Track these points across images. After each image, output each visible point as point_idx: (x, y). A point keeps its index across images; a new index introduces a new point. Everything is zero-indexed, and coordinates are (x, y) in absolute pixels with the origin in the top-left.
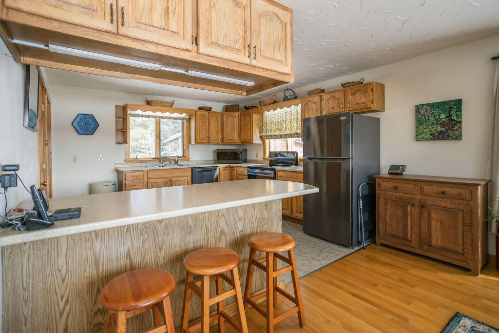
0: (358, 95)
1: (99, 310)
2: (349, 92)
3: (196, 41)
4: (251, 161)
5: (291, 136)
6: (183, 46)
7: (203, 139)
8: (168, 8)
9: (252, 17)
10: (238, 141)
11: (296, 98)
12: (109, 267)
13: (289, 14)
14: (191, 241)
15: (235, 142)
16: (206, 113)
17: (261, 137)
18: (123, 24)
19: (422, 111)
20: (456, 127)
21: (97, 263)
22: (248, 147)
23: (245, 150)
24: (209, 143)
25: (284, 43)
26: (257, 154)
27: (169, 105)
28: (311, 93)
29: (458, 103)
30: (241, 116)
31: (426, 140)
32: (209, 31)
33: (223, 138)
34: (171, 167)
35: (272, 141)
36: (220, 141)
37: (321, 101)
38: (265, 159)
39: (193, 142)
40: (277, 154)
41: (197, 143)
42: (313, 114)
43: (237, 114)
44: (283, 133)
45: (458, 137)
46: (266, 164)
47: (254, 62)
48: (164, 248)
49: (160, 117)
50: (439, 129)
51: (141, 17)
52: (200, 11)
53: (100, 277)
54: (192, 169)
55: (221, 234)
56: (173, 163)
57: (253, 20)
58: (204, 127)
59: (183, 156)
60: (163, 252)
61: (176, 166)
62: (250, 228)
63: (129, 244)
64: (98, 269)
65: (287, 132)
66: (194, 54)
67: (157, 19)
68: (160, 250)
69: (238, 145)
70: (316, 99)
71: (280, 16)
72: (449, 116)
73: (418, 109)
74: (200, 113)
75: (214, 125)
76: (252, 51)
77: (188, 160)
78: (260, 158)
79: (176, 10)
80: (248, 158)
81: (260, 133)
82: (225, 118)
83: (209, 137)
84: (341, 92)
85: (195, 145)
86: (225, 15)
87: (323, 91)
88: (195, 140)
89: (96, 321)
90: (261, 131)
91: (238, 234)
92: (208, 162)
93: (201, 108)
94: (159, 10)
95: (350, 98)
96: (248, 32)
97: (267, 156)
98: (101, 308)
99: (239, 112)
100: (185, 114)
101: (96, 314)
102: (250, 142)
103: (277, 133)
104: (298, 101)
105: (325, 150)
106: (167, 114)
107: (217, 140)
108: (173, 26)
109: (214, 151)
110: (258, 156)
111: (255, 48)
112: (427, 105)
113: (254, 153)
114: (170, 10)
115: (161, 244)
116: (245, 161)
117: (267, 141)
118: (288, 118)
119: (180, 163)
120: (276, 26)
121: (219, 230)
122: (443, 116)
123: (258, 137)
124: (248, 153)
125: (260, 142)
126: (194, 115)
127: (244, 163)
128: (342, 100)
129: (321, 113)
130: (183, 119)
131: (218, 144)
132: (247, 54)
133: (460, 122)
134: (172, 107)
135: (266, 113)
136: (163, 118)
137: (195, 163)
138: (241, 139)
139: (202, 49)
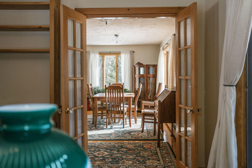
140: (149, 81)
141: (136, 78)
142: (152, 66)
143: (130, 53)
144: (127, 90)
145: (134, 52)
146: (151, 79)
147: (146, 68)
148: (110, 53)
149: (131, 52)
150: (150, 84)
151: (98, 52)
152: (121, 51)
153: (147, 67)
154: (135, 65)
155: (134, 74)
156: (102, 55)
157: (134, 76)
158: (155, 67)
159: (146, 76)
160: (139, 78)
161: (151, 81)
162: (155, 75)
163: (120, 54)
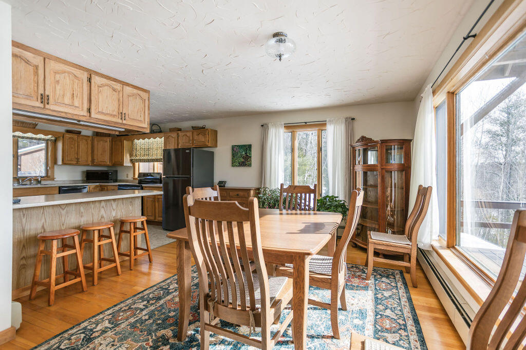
0: (200, 136)
1: (24, 257)
2: (195, 133)
3: (89, 110)
4: (121, 181)
5: (157, 160)
6: (82, 114)
7: (71, 160)
8: (73, 94)
9: (124, 97)
10: (108, 163)
11: (161, 132)
12: (31, 233)
13: (147, 94)
14: (82, 221)
15: (105, 163)
16: (75, 136)
17: (131, 160)
18: (48, 104)
19: (235, 149)
20: (249, 160)
21: (23, 231)
22: (119, 169)
23: (116, 172)
24: (78, 163)
25: (144, 110)
26: (127, 175)
27: (31, 126)
28: (172, 130)
29: (250, 146)
30: (112, 142)
31: (236, 166)
32: (97, 105)
33: (93, 160)
34: (33, 186)
35: (141, 164)
36: (90, 163)
37: (178, 137)
38: (134, 179)
39: (60, 162)
40: (145, 175)
41: (64, 163)
42: (172, 147)
43: (108, 139)
44: (150, 158)
45: (250, 165)
46: (136, 183)
47: (124, 122)
48: (65, 224)
49: (19, 137)
50: (242, 160)
51: (58, 99)
52: (92, 95)
53: (25, 238)
54: (60, 187)
55: (102, 218)
56: (35, 182)
57: (124, 99)
58: (73, 150)
59: (47, 176)
60: (65, 226)
61: (39, 186)
62: (120, 215)
63: (43, 220)
64: (24, 234)
65: (154, 157)
66: (88, 118)
67: (67, 100)
68: (63, 225)
69: (108, 166)
70: (174, 135)
71: (142, 95)
72: (246, 153)
73: (233, 147)
74: (68, 136)
75: (84, 147)
76: (124, 115)
77: (53, 179)
78: (130, 177)
79: (78, 95)
80: (119, 178)
81: (131, 156)
82: (96, 142)
83: (78, 159)
84: (191, 133)
85: (62, 166)
86: (107, 96)
87: (180, 130)
88: (63, 160)
89: (22, 263)
90: (131, 155)
91: (113, 219)
92: (75, 181)
93: (68, 131)
94: (68, 95)
95: (196, 137)
96: (121, 106)
97: (137, 176)
98: (25, 256)
99: (111, 138)
100: (50, 136)
101: (22, 259)
102: (121, 164)
103: (146, 158)
104: (162, 134)
105: (181, 171)
106: (29, 135)
107: (87, 161)
108: (76, 104)
109: (83, 172)
110: (128, 176)
111: (125, 114)
112: (237, 146)
113: (125, 174)
114: (75, 96)
115: (63, 221)
116: (116, 181)
117: (137, 164)
118: (155, 146)
119: (43, 182)
120: (138, 101)
121: (100, 215)
122: (244, 153)
123: (129, 160)
124: (119, 174)
125: (130, 165)
126: (62, 138)
127: (114, 182)
128: (191, 138)
129: (178, 145)
130: (47, 141)
131: (88, 165)
132: (120, 117)
133: (250, 157)
134: (35, 128)
135: (136, 141)
136: (23, 138)
137: (61, 182)
138: (112, 161)
139: (93, 115)
140: (388, 179)
141: (356, 172)
142: (396, 143)
143: (346, 121)
144: (337, 199)
145: (353, 119)
146: (395, 175)
147: (381, 147)
148: (306, 125)
149: (347, 119)
150: (391, 187)
151: (283, 123)
152: (327, 120)
153: (385, 146)
154: (355, 144)
155: (353, 164)
156: (291, 130)
157: (353, 169)
158: (406, 145)
159: (382, 169)
160: (365, 174)
161: (395, 179)
162: (406, 165)
163: (326, 124)
